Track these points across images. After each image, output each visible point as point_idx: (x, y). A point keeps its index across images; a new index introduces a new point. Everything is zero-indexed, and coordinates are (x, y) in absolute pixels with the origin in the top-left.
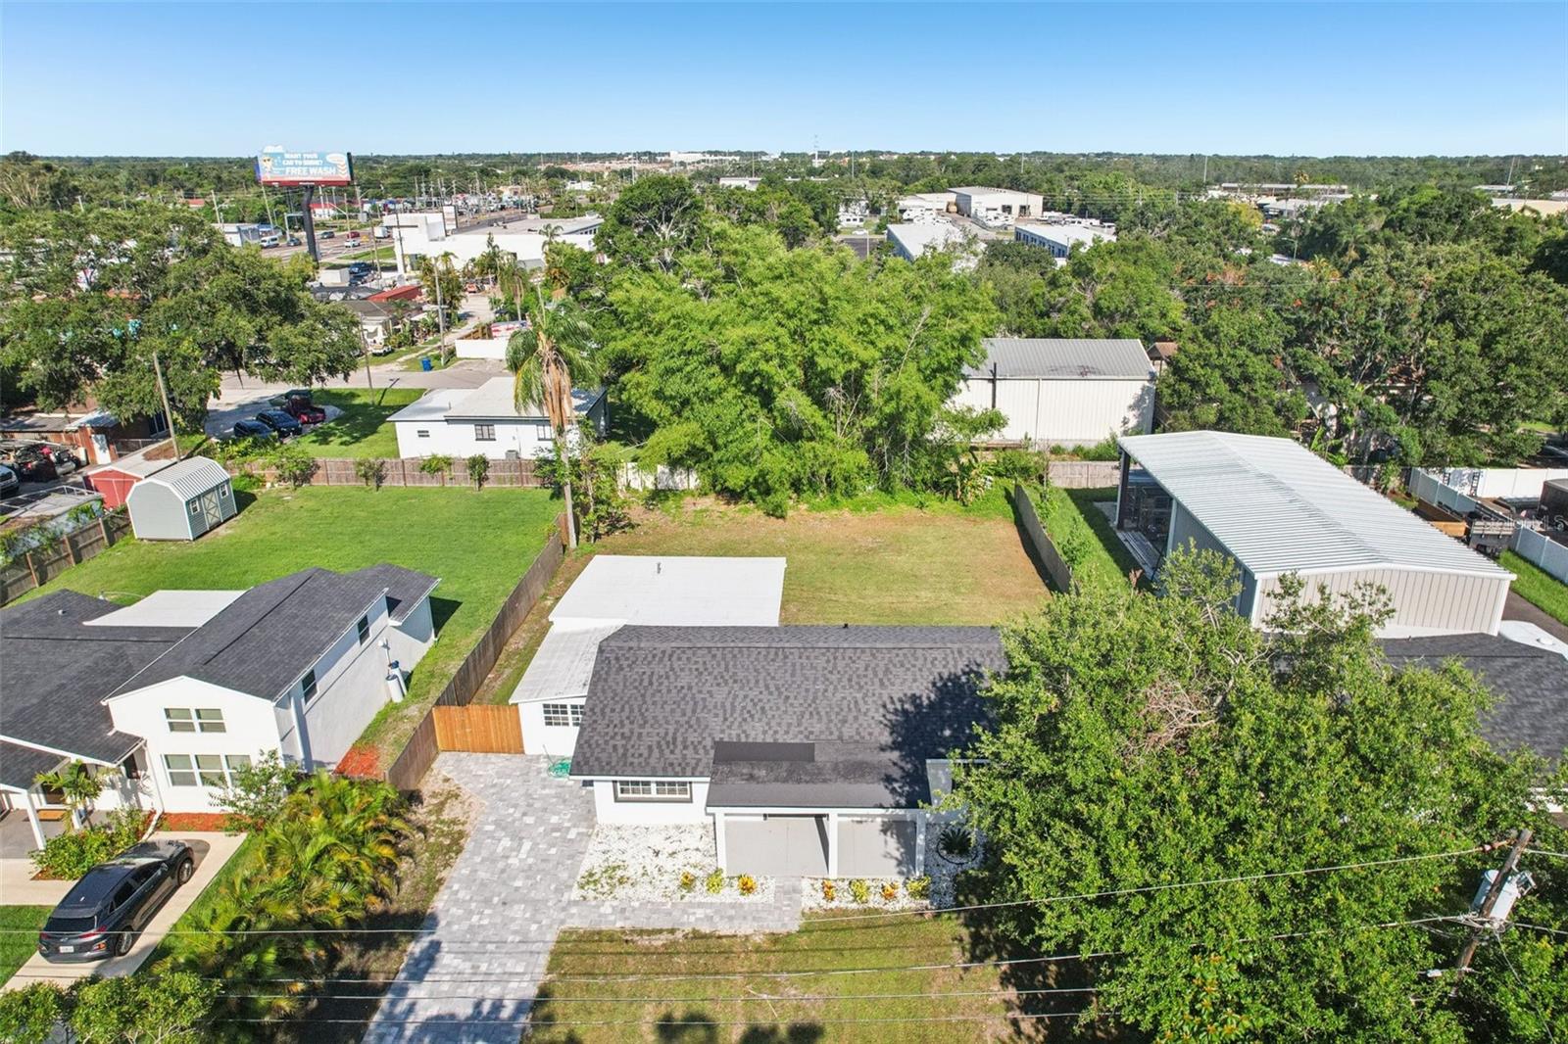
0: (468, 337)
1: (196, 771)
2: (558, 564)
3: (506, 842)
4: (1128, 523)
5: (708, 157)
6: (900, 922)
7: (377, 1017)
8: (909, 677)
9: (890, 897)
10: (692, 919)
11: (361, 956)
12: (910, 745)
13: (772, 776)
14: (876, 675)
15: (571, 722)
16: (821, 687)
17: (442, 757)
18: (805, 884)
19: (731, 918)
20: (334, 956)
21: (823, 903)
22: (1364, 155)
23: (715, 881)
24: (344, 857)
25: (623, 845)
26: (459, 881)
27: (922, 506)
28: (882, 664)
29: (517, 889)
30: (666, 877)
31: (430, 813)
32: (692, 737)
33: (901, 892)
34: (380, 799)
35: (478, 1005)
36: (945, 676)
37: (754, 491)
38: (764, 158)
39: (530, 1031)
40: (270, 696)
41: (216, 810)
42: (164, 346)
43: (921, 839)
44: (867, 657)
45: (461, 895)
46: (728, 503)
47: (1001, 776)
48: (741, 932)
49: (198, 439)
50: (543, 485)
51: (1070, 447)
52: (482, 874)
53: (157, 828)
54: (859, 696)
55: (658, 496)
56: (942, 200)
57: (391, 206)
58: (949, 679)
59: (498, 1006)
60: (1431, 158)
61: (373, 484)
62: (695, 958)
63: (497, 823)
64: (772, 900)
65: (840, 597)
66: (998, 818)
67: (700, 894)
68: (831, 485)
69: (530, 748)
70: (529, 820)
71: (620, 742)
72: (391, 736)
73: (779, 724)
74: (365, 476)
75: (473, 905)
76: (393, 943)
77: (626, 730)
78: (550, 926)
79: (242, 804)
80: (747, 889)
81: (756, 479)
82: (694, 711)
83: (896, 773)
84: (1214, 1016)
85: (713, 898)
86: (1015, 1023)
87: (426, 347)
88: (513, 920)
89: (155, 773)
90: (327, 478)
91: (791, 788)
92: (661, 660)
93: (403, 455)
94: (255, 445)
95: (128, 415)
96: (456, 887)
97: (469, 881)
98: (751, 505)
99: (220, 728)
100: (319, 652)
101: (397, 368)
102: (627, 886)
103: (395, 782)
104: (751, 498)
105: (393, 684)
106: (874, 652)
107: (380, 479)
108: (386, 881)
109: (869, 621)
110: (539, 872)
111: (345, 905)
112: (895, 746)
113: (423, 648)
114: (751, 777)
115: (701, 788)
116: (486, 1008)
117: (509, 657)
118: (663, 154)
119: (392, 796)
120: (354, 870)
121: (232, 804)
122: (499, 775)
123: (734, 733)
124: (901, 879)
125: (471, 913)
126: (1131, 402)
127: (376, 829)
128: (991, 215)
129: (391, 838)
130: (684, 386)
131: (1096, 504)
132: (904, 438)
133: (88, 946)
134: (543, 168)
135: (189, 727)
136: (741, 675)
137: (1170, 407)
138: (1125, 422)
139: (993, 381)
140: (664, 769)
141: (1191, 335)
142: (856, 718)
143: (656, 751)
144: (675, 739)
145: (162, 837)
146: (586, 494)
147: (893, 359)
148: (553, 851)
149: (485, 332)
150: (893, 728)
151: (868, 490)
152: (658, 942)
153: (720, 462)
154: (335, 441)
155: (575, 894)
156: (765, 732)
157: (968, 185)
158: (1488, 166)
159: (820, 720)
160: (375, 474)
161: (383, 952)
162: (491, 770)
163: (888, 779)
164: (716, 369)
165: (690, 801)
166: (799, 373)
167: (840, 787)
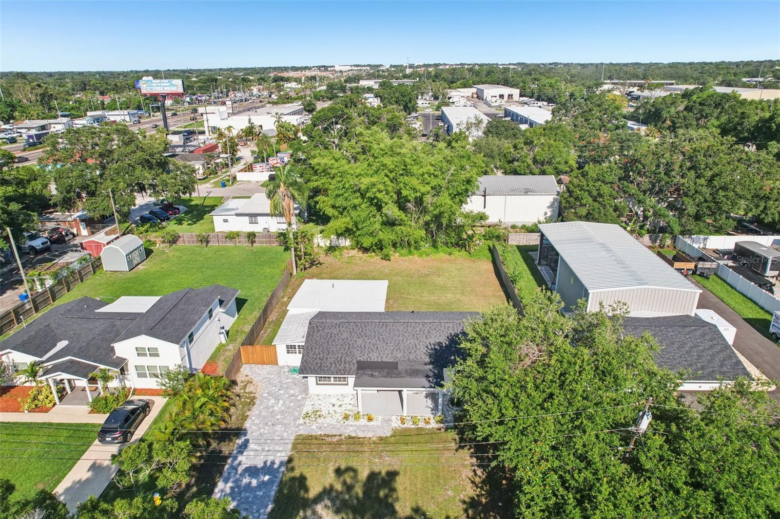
0: (241, 171)
1: (147, 372)
2: (289, 281)
3: (273, 401)
4: (543, 262)
5: (353, 68)
6: (432, 432)
7: (227, 467)
8: (438, 334)
9: (427, 423)
10: (348, 431)
11: (218, 444)
12: (438, 363)
13: (381, 375)
14: (424, 334)
15: (297, 352)
16: (401, 338)
17: (244, 366)
18: (394, 418)
19: (363, 431)
20: (209, 444)
21: (401, 425)
22: (688, 61)
23: (357, 416)
24: (211, 406)
25: (320, 402)
26: (255, 416)
27: (450, 254)
28: (427, 329)
29: (278, 419)
30: (338, 415)
31: (241, 389)
32: (348, 359)
33: (432, 421)
34: (222, 384)
35: (265, 462)
36: (453, 334)
37: (375, 248)
38: (382, 68)
39: (286, 472)
40: (177, 343)
41: (159, 388)
42: (114, 186)
43: (440, 400)
44: (420, 326)
45: (256, 421)
46: (363, 253)
47: (466, 377)
48: (368, 436)
49: (127, 225)
50: (280, 245)
51: (520, 225)
52: (263, 413)
53: (133, 394)
54: (417, 342)
55: (332, 249)
56: (469, 92)
57: (200, 98)
58: (454, 335)
59: (273, 463)
60: (723, 62)
61: (204, 244)
62: (349, 446)
63: (268, 393)
64: (380, 424)
65: (412, 297)
66: (464, 393)
67: (351, 422)
68: (409, 244)
69: (281, 362)
70: (282, 392)
71: (318, 361)
72: (222, 358)
73: (384, 354)
74: (201, 241)
75: (261, 426)
76: (231, 440)
77: (321, 356)
78: (292, 433)
79: (168, 385)
80: (370, 419)
81: (376, 243)
82: (349, 349)
83: (431, 374)
84: (538, 463)
85: (356, 423)
86: (474, 471)
87: (222, 175)
88: (277, 431)
89: (132, 372)
90: (184, 242)
91: (388, 380)
92: (335, 327)
93: (217, 230)
94: (151, 226)
95: (98, 216)
96: (253, 418)
97: (259, 416)
98: (374, 254)
99: (157, 355)
100: (194, 324)
101: (209, 186)
102: (322, 418)
103: (227, 376)
104: (374, 251)
105: (222, 336)
106: (424, 324)
107: (208, 242)
108: (226, 416)
109: (424, 309)
110: (286, 412)
111: (212, 425)
112: (431, 363)
113: (233, 320)
114: (372, 375)
115: (351, 380)
116: (268, 463)
117: (269, 324)
118: (331, 67)
119: (227, 382)
120: (214, 411)
121: (164, 385)
122: (268, 373)
123: (365, 357)
124: (433, 416)
125: (260, 428)
126: (549, 205)
127: (222, 396)
128: (494, 99)
129: (227, 399)
130: (344, 202)
131: (530, 253)
132: (442, 224)
133: (116, 438)
134: (272, 75)
135: (145, 355)
136: (368, 333)
137: (565, 208)
138: (546, 214)
139: (484, 196)
140: (337, 372)
141: (576, 175)
142: (415, 352)
143: (333, 365)
144: (341, 360)
145: (135, 398)
146: (300, 251)
147: (437, 190)
148: (292, 404)
149: (250, 168)
150: (430, 356)
151: (426, 246)
152: (335, 439)
153: (360, 235)
154: (185, 223)
155: (301, 421)
156: (378, 357)
157: (483, 83)
158: (751, 68)
159: (400, 352)
160: (205, 240)
161: (227, 443)
162: (265, 372)
163: (428, 376)
164: (358, 194)
165: (347, 384)
166: (395, 196)
167: (408, 379)
